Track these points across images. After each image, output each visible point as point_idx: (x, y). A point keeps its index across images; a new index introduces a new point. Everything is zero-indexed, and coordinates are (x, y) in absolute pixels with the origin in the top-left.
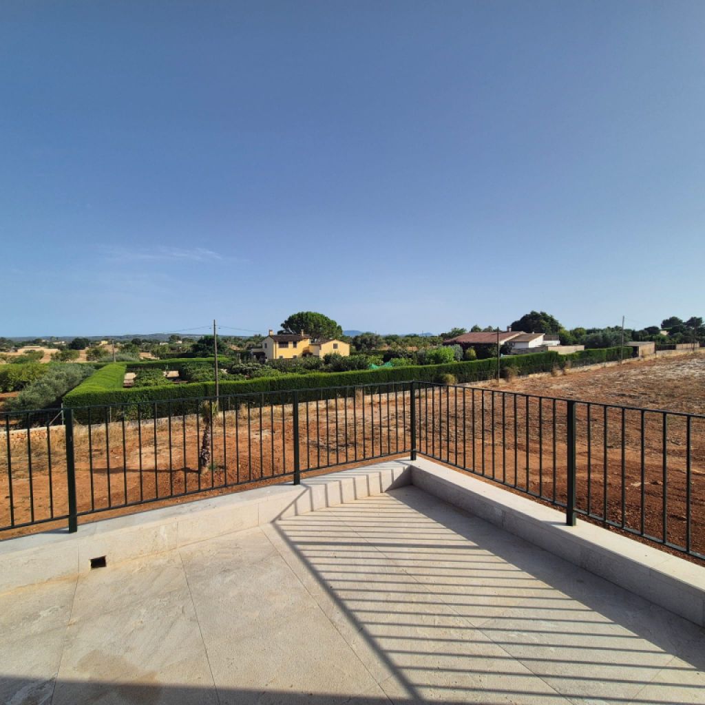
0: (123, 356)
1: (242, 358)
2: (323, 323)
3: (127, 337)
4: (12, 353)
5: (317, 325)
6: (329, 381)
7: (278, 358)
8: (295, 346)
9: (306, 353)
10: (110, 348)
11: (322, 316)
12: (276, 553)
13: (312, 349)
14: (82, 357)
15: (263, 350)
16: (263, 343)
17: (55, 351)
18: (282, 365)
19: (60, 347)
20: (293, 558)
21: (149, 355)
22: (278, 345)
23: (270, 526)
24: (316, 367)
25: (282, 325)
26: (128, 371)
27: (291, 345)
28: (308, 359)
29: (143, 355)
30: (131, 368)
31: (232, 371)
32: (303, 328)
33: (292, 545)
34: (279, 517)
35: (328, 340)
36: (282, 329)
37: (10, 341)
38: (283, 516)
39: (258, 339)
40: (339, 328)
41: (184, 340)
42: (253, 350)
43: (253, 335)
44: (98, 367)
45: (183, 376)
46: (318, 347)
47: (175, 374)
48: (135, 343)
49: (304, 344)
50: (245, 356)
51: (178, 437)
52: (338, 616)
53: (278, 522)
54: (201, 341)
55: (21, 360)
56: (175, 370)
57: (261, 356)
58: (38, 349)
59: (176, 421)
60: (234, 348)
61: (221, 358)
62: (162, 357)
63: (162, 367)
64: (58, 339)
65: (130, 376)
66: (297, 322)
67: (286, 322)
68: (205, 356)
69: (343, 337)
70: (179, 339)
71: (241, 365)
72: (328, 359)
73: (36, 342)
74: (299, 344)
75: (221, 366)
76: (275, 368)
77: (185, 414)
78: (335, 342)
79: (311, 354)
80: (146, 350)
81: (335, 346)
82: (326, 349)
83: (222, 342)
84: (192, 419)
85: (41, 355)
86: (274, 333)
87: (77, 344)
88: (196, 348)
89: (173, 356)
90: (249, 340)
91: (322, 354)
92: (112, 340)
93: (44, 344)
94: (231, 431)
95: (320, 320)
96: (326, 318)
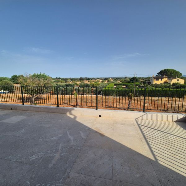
0: (114, 82)
1: (143, 83)
2: (174, 72)
3: (115, 77)
4: (95, 81)
5: (171, 73)
6: (172, 91)
7: (155, 83)
8: (161, 80)
9: (165, 83)
10: (111, 80)
11: (174, 70)
12: (134, 125)
13: (168, 81)
14: (106, 82)
15: (150, 81)
16: (150, 79)
17: (101, 80)
18: (156, 86)
19: (102, 80)
20: (137, 127)
21: (119, 82)
22: (155, 80)
23: (134, 120)
24: (169, 87)
25: (158, 73)
26: (114, 85)
27: (160, 80)
28: (166, 84)
29: (118, 82)
30: (115, 85)
31: (140, 87)
32: (165, 74)
33: (138, 125)
34: (137, 119)
35: (175, 78)
36: (157, 75)
37: (95, 78)
38: (138, 119)
39: (149, 78)
40: (181, 74)
41: (128, 78)
42: (147, 81)
43: (148, 77)
44: (109, 84)
45: (127, 87)
46: (170, 81)
47: (125, 86)
48: (117, 79)
49: (165, 79)
50: (144, 83)
51: (124, 102)
52: (144, 140)
53: (137, 120)
54: (132, 78)
55: (96, 82)
56: (125, 85)
57: (149, 83)
58: (99, 80)
59: (124, 98)
60: (142, 80)
61: (137, 83)
62: (122, 82)
63: (122, 85)
64: (102, 78)
65: (115, 86)
66: (163, 72)
67: (159, 72)
68: (133, 82)
69: (182, 77)
70: (127, 78)
71: (143, 85)
72: (174, 84)
73: (99, 79)
74: (163, 80)
75: (136, 85)
76: (153, 86)
77: (126, 96)
78: (178, 79)
79: (167, 83)
80: (119, 81)
81: (178, 80)
82: (174, 81)
83: (138, 79)
84: (127, 98)
85: (99, 81)
86: (155, 76)
87: (105, 79)
88: (131, 80)
89: (125, 82)
90: (146, 78)
91: (172, 83)
92: (112, 78)
93: (100, 79)
94: (136, 102)
95: (173, 72)
96: (175, 71)
